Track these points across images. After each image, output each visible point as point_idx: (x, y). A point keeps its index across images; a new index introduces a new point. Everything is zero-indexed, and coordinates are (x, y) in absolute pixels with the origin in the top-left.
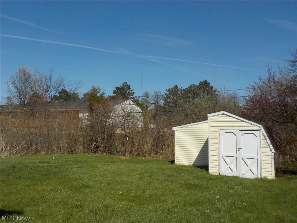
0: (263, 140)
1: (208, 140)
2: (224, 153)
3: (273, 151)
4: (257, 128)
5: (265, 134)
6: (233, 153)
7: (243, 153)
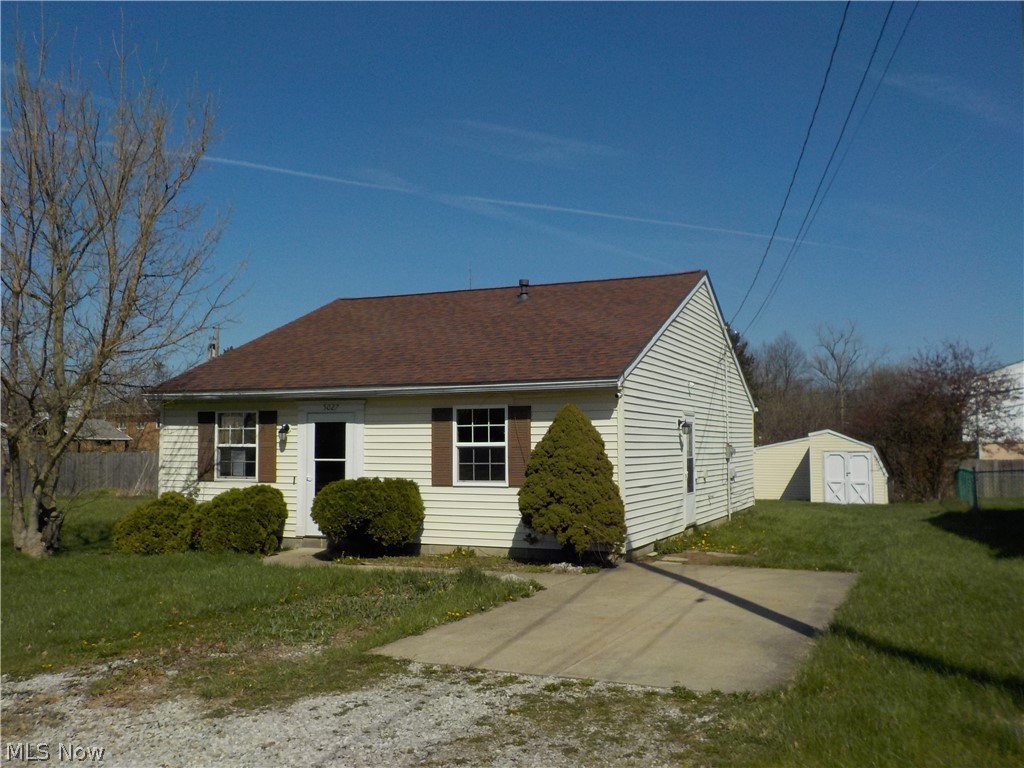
0: (875, 463)
1: (808, 450)
2: (829, 479)
3: (887, 475)
4: (868, 449)
5: (877, 456)
6: (841, 479)
7: (853, 479)
